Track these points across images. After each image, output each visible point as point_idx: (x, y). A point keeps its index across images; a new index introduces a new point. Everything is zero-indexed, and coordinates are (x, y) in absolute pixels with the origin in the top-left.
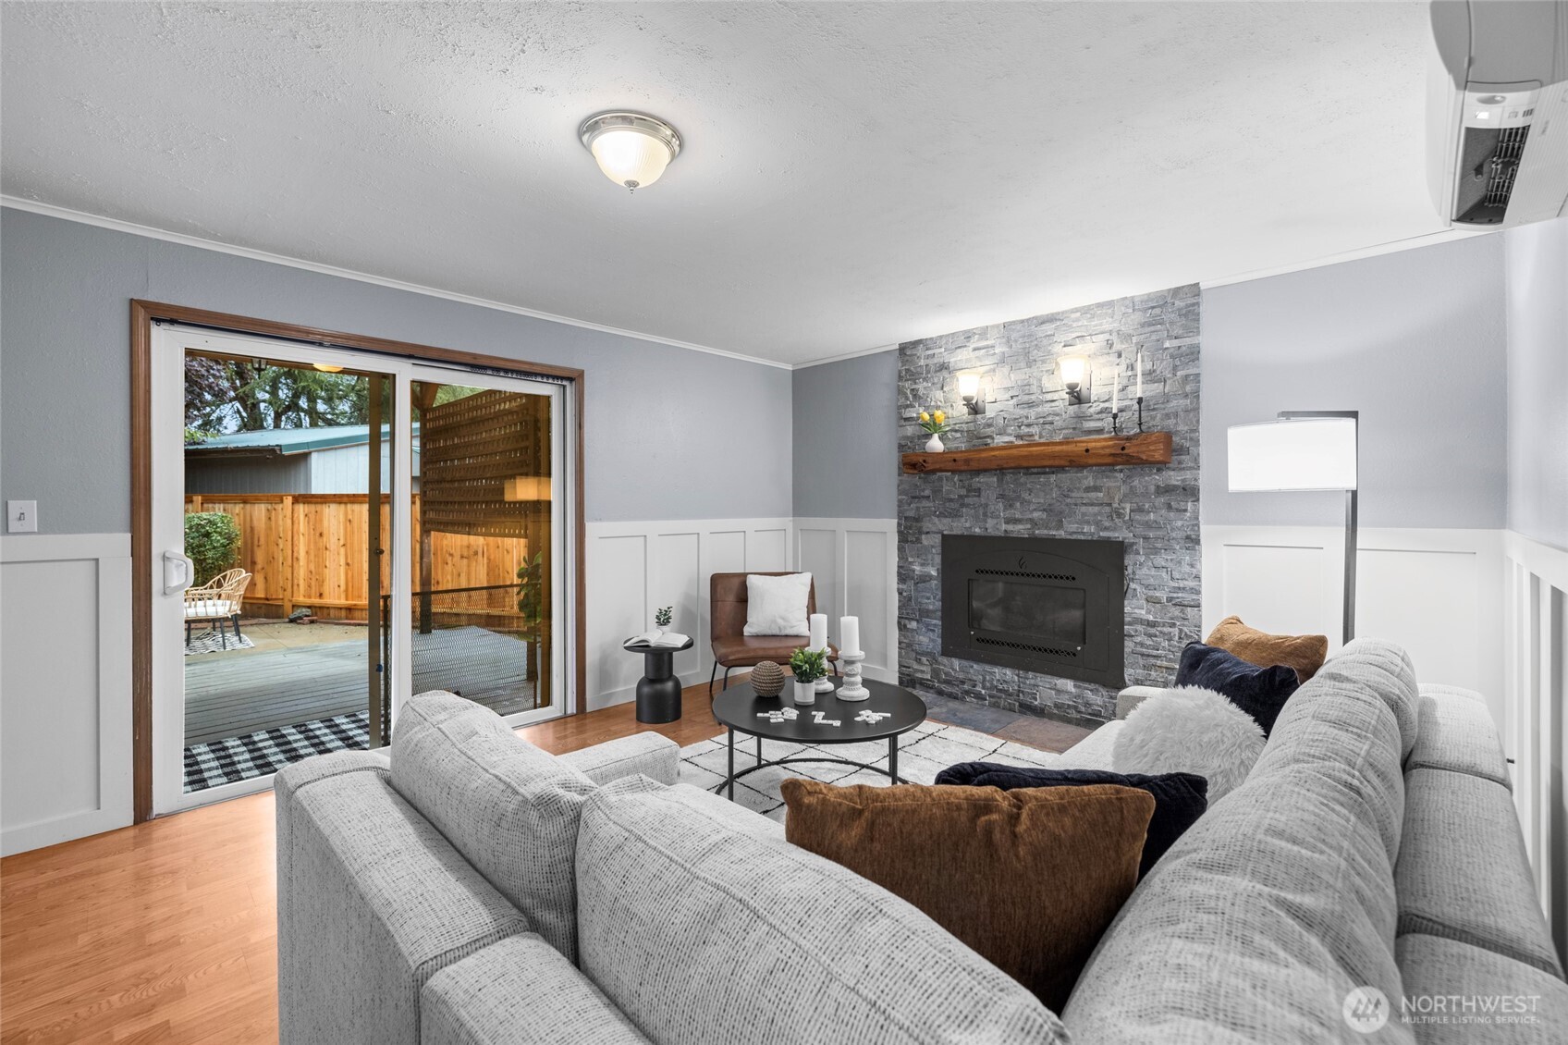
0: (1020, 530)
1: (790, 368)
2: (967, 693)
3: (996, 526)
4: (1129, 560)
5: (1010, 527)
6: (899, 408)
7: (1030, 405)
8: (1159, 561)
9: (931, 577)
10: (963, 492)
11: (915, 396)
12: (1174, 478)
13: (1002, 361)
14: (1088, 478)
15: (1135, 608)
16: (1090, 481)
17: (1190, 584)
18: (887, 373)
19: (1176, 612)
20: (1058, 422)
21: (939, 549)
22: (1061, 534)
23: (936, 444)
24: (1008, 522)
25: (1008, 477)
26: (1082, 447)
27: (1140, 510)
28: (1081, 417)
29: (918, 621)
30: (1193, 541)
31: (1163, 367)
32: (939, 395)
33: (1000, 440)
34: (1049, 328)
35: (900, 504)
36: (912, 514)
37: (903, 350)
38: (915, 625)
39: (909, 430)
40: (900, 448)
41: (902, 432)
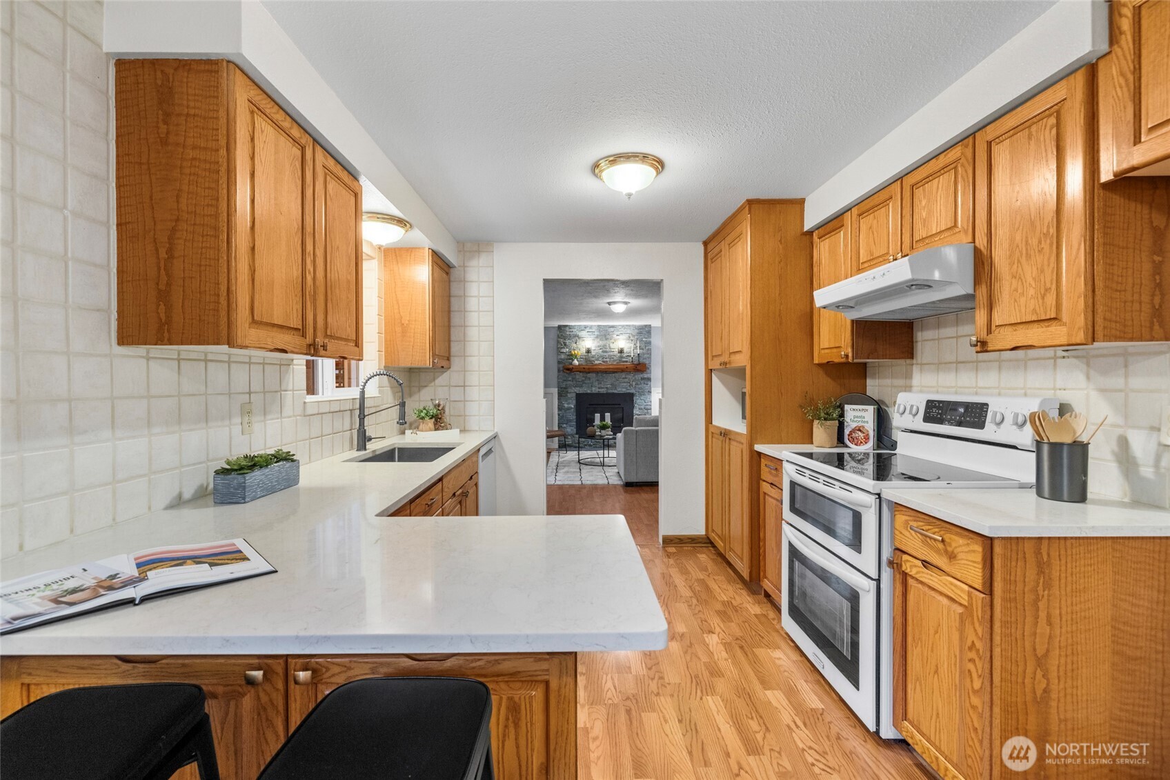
0: (603, 391)
2: (586, 445)
3: (595, 390)
4: (635, 398)
5: (600, 390)
6: (558, 348)
7: (606, 352)
8: (642, 398)
9: (572, 408)
10: (584, 379)
11: (565, 345)
12: (646, 376)
13: (597, 337)
14: (623, 375)
15: (636, 411)
16: (624, 376)
17: (649, 403)
18: (553, 335)
19: (646, 411)
20: (615, 358)
21: (575, 398)
22: (616, 392)
23: (576, 362)
24: (599, 388)
25: (600, 374)
26: (625, 367)
27: (637, 384)
28: (622, 357)
30: (650, 392)
31: (643, 346)
32: (575, 345)
33: (597, 362)
34: (612, 329)
35: (559, 383)
36: (564, 386)
37: (560, 327)
38: (565, 425)
39: (563, 356)
40: (559, 363)
41: (559, 357)
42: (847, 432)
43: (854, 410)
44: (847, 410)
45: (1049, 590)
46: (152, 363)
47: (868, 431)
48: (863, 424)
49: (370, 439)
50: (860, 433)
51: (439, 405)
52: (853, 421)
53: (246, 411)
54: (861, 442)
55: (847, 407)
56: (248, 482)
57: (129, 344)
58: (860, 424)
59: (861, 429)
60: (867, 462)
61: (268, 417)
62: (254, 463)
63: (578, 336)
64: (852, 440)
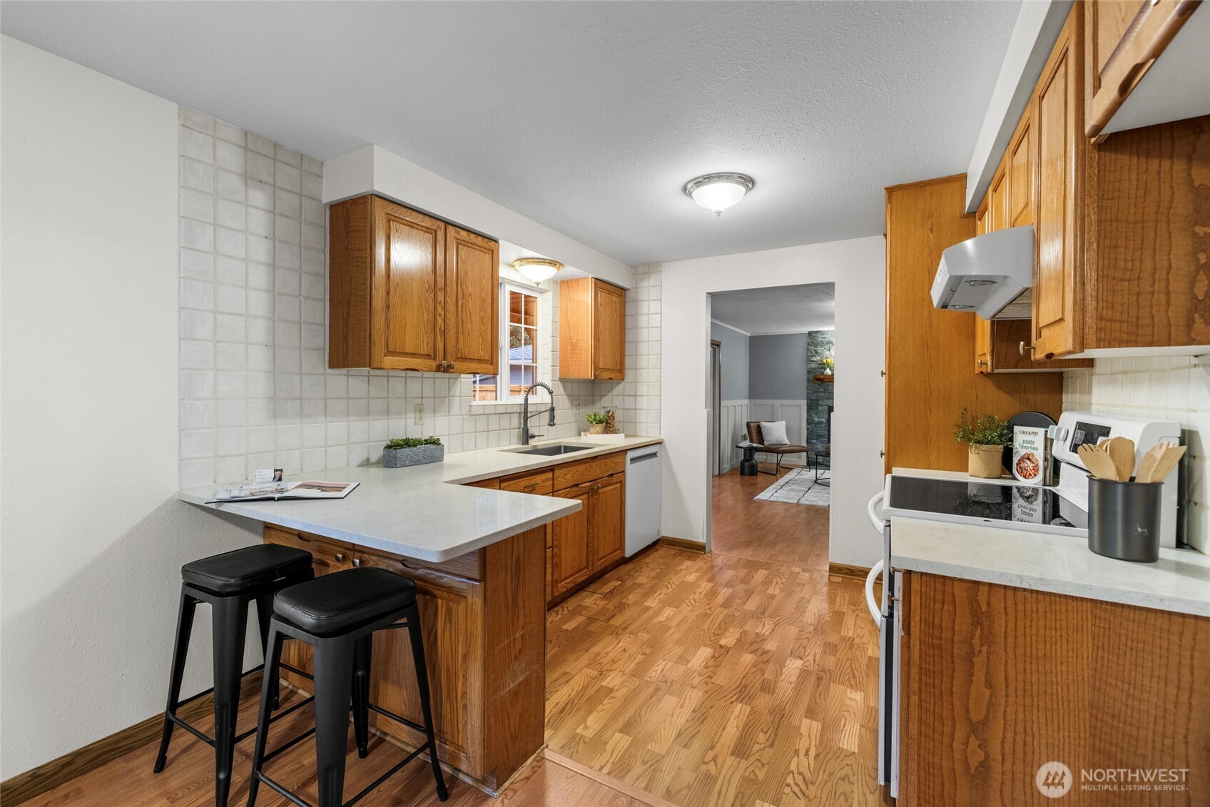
1: (749, 335)
6: (808, 356)
9: (823, 422)
11: (816, 353)
18: (802, 343)
21: (827, 412)
23: (828, 372)
29: (816, 440)
32: (828, 353)
35: (808, 394)
36: (814, 398)
37: (810, 334)
38: (814, 441)
39: (813, 365)
40: (809, 372)
41: (809, 366)
42: (1015, 460)
43: (1023, 432)
44: (1016, 433)
45: (989, 646)
46: (350, 379)
47: (1037, 461)
48: (1033, 451)
49: (533, 437)
50: (1029, 462)
51: (608, 412)
52: (1022, 447)
53: (420, 410)
54: (1030, 475)
55: (1017, 429)
56: (399, 455)
57: (338, 367)
58: (1029, 451)
59: (1030, 457)
60: (1036, 500)
61: (437, 414)
62: (408, 443)
63: (832, 343)
64: (1021, 471)
